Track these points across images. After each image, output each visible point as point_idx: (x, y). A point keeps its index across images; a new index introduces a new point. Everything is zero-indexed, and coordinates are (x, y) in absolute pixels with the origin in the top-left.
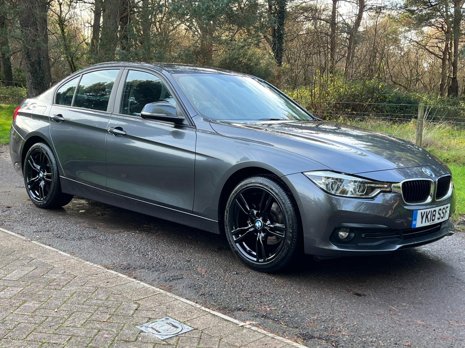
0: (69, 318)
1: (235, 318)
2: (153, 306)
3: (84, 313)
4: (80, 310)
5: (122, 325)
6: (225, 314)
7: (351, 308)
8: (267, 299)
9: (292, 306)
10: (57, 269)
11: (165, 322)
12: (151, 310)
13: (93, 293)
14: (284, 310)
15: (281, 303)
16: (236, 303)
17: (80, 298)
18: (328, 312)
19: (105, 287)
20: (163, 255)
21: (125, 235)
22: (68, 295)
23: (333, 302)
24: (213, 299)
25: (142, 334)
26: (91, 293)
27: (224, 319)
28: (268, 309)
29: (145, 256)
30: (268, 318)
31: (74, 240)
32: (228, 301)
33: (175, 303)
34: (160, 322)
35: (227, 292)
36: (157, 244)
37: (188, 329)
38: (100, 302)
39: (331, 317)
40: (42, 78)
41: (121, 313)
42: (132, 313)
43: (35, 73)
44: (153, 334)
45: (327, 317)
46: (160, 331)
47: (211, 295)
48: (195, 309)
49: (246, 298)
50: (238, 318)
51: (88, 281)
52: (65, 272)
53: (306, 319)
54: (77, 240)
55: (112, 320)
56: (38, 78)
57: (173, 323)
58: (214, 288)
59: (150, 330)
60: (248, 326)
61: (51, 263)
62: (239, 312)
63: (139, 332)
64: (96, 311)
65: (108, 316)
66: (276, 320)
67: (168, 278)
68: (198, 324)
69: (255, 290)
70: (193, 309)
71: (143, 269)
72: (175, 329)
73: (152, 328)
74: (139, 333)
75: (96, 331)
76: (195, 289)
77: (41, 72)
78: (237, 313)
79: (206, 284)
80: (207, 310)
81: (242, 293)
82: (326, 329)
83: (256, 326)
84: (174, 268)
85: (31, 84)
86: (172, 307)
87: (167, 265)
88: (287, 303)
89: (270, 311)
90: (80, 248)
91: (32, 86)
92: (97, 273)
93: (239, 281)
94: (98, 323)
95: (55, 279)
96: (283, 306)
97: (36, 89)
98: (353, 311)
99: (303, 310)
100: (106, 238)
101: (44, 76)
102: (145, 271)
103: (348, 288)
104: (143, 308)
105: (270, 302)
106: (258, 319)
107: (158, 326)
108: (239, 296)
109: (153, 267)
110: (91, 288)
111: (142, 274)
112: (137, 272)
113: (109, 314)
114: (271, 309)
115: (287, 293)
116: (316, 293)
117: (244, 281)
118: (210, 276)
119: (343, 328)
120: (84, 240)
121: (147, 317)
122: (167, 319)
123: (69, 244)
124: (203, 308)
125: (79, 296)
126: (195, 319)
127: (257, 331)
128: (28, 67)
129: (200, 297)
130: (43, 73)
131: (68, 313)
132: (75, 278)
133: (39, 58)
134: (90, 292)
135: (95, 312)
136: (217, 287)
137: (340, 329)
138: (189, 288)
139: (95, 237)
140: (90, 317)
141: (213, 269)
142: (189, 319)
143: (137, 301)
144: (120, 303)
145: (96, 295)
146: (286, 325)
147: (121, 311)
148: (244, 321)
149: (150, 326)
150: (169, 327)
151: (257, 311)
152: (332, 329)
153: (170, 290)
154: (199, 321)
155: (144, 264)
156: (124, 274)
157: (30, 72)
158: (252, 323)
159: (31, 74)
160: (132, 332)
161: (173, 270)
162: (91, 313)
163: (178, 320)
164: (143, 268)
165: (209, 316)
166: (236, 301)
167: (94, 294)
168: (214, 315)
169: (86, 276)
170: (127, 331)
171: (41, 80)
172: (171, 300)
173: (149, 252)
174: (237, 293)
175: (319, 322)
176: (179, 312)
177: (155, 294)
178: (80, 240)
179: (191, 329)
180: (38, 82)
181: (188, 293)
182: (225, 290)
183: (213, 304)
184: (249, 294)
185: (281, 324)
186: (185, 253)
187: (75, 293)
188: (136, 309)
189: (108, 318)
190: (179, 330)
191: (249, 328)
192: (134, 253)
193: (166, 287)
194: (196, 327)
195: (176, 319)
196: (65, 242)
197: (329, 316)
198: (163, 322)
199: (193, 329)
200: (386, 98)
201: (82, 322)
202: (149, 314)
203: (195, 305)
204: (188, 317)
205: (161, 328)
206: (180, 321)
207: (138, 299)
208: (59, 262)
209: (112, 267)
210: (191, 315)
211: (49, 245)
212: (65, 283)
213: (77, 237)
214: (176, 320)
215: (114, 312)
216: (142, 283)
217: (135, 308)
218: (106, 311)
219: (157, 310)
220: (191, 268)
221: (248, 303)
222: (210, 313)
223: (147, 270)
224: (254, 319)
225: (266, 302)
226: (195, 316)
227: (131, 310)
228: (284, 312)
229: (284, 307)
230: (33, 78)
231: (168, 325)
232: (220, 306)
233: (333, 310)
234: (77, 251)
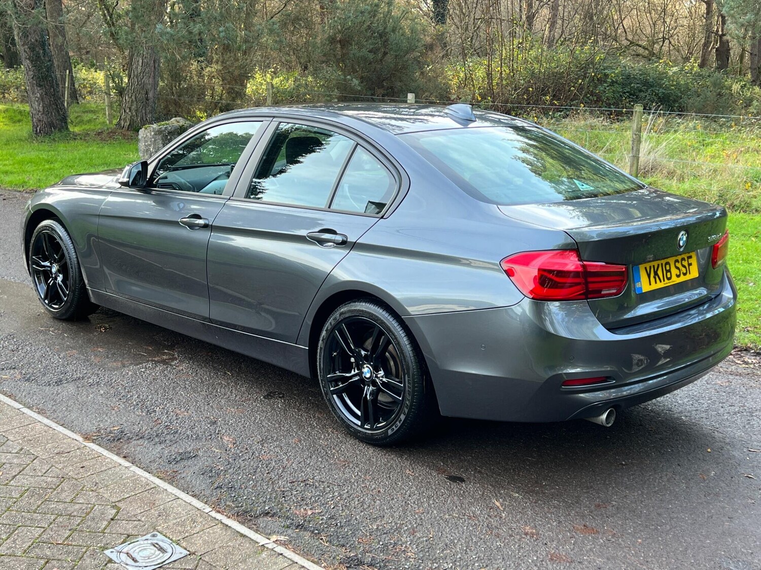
0: (8, 538)
1: (256, 531)
2: (139, 512)
3: (33, 528)
4: (28, 523)
5: (84, 550)
6: (243, 523)
7: (433, 506)
8: (314, 492)
9: (346, 506)
10: (11, 443)
11: (149, 542)
12: (134, 519)
13: (55, 489)
14: (333, 514)
15: (332, 500)
16: (265, 502)
17: (32, 501)
18: (396, 515)
19: (76, 477)
20: (178, 412)
21: (130, 373)
22: (16, 495)
23: (410, 496)
24: (231, 497)
25: (109, 565)
26: (51, 490)
27: (238, 532)
28: (310, 512)
29: (150, 414)
30: (306, 529)
31: (49, 385)
32: (253, 498)
33: (175, 504)
34: (142, 542)
35: (257, 482)
36: (174, 389)
37: (181, 553)
38: (61, 506)
39: (398, 525)
40: (49, 69)
41: (88, 527)
42: (104, 526)
43: (36, 60)
44: (127, 564)
45: (393, 524)
46: (138, 558)
47: (232, 487)
48: (201, 516)
49: (283, 491)
50: (261, 530)
51: (52, 466)
52: (21, 449)
53: (361, 530)
54: (54, 386)
55: (71, 541)
56: (42, 69)
57: (161, 543)
58: (239, 474)
59: (124, 557)
60: (270, 546)
61: (4, 432)
62: (266, 519)
63: (105, 562)
64: (51, 523)
65: (68, 533)
66: (316, 533)
67: (174, 457)
68: (198, 545)
69: (300, 475)
70: (197, 515)
71: (141, 440)
72: (161, 555)
73: (127, 553)
74: (106, 564)
75: (43, 562)
76: (210, 477)
77: (47, 59)
78: (262, 521)
79: (228, 466)
80: (219, 516)
81: (278, 482)
82: (385, 548)
83: (284, 544)
84: (188, 436)
85: (33, 78)
86: (168, 512)
87: (179, 431)
88: (341, 499)
89: (311, 516)
90: (55, 401)
91: (35, 82)
92: (69, 450)
93: (279, 461)
94: (49, 547)
95: (4, 464)
96: (332, 507)
97: (40, 86)
98: (435, 512)
99: (362, 512)
100: (98, 380)
101: (51, 65)
102: (144, 442)
103: (441, 465)
104: (123, 515)
105: (317, 498)
106: (290, 531)
107: (137, 551)
108: (273, 488)
109: (157, 436)
110: (55, 479)
111: (138, 449)
112: (130, 445)
113: (70, 530)
114: (314, 511)
115: (345, 481)
116: (390, 478)
117: (287, 460)
118: (238, 452)
119: (410, 544)
120: (65, 385)
121: (125, 532)
122: (154, 536)
123: (40, 392)
124: (214, 514)
125: (32, 496)
126: (195, 535)
127: (281, 554)
128: (25, 51)
129: (214, 491)
130: (50, 61)
131: (8, 530)
132: (34, 460)
133: (42, 37)
134: (50, 488)
135: (49, 526)
136: (244, 473)
137: (406, 547)
138: (203, 474)
139: (83, 378)
140: (40, 536)
141: (246, 438)
142: (187, 534)
143: (117, 504)
144: (90, 508)
145: (58, 493)
146: (328, 541)
147: (89, 523)
148: (268, 535)
149: (125, 550)
150: (153, 552)
151: (292, 517)
152: (394, 546)
153: (171, 481)
154: (201, 537)
155: (146, 430)
156: (110, 450)
157: (29, 59)
158: (279, 539)
159: (32, 61)
160: (96, 562)
161: (187, 441)
162: (44, 528)
163: (169, 538)
164: (141, 438)
165: (218, 529)
166: (265, 499)
167: (55, 492)
168: (227, 525)
169: (51, 455)
170: (88, 561)
171: (48, 72)
172: (169, 500)
173: (157, 406)
174: (271, 482)
175: (379, 534)
176: (175, 521)
177: (148, 488)
178: (58, 385)
179: (185, 552)
180: (43, 75)
181: (197, 485)
182: (254, 477)
183: (229, 505)
184: (289, 484)
185: (322, 539)
186: (212, 407)
187: (28, 490)
188: (112, 519)
189: (66, 536)
190: (167, 555)
191: (272, 550)
192: (134, 408)
193: (168, 474)
194: (193, 550)
195: (168, 535)
196: (36, 390)
197: (396, 524)
198: (146, 542)
199: (188, 553)
200: (606, 76)
201: (26, 546)
202: (130, 527)
203: (202, 509)
204: (187, 531)
205: (141, 554)
206: (171, 540)
207: (119, 499)
208: (17, 430)
209: (95, 438)
210: (191, 528)
211: (10, 396)
212: (18, 470)
213: (55, 379)
214: (166, 537)
215: (78, 525)
216: (134, 468)
217: (111, 517)
218: (66, 523)
219: (143, 519)
220: (213, 436)
221: (283, 502)
222: (221, 522)
223: (146, 442)
224: (284, 532)
225: (311, 499)
226: (197, 529)
227: (104, 520)
228: (330, 518)
229: (334, 508)
230: (34, 68)
231: (153, 547)
232: (239, 508)
233: (405, 511)
234: (50, 407)
